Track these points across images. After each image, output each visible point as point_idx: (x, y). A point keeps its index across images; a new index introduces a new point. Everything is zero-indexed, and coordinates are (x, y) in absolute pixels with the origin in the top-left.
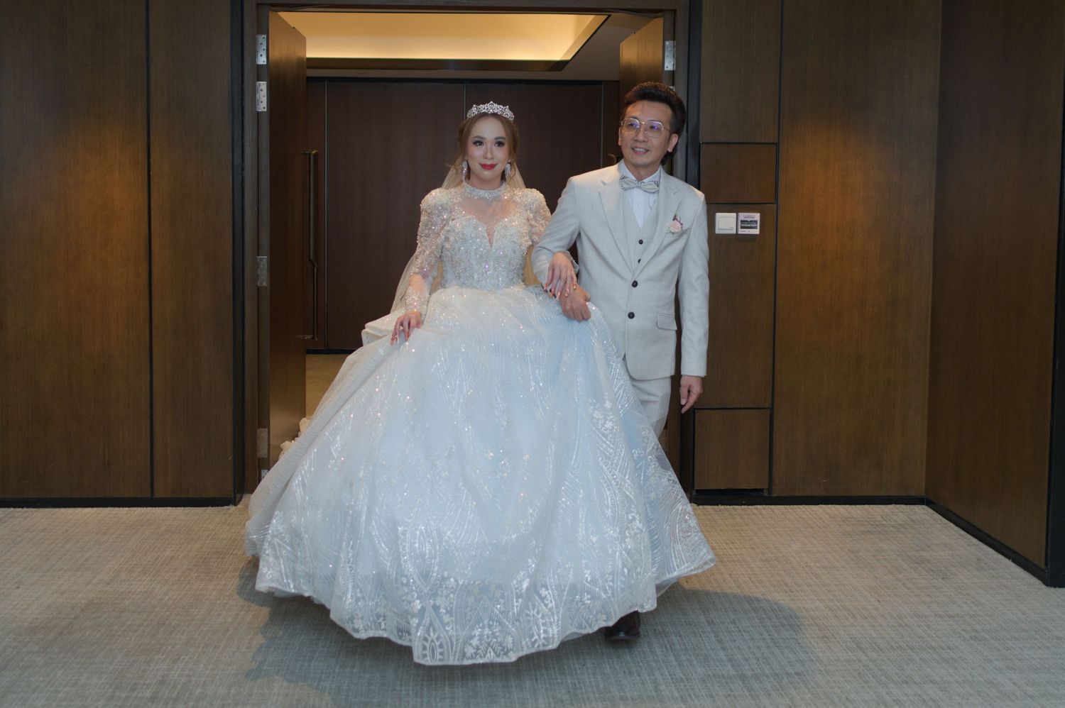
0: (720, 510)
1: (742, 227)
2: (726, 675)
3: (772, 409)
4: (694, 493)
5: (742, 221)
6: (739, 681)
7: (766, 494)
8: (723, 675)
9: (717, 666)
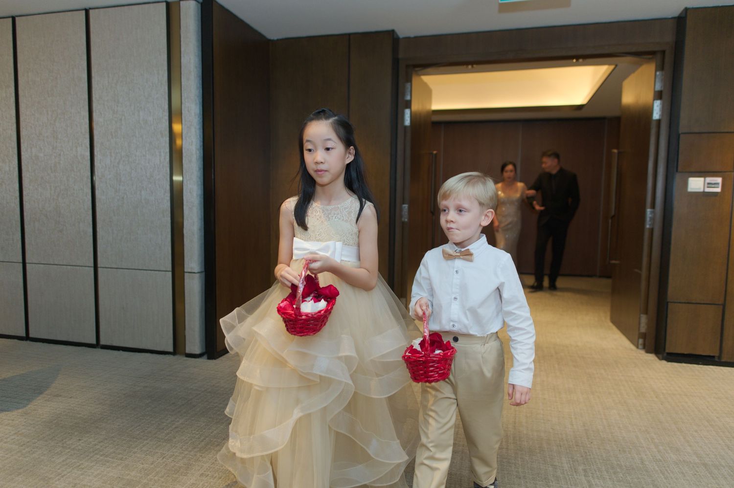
0: (684, 366)
1: (708, 187)
2: (692, 462)
3: (724, 306)
4: (665, 355)
5: (708, 184)
6: (702, 467)
7: (716, 359)
8: (690, 461)
9: (685, 456)
